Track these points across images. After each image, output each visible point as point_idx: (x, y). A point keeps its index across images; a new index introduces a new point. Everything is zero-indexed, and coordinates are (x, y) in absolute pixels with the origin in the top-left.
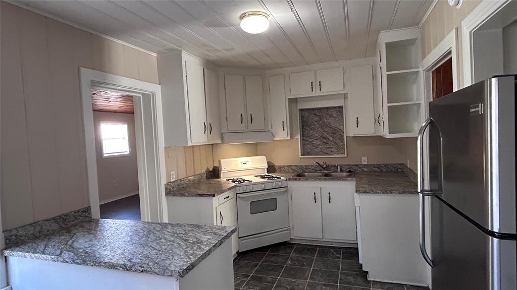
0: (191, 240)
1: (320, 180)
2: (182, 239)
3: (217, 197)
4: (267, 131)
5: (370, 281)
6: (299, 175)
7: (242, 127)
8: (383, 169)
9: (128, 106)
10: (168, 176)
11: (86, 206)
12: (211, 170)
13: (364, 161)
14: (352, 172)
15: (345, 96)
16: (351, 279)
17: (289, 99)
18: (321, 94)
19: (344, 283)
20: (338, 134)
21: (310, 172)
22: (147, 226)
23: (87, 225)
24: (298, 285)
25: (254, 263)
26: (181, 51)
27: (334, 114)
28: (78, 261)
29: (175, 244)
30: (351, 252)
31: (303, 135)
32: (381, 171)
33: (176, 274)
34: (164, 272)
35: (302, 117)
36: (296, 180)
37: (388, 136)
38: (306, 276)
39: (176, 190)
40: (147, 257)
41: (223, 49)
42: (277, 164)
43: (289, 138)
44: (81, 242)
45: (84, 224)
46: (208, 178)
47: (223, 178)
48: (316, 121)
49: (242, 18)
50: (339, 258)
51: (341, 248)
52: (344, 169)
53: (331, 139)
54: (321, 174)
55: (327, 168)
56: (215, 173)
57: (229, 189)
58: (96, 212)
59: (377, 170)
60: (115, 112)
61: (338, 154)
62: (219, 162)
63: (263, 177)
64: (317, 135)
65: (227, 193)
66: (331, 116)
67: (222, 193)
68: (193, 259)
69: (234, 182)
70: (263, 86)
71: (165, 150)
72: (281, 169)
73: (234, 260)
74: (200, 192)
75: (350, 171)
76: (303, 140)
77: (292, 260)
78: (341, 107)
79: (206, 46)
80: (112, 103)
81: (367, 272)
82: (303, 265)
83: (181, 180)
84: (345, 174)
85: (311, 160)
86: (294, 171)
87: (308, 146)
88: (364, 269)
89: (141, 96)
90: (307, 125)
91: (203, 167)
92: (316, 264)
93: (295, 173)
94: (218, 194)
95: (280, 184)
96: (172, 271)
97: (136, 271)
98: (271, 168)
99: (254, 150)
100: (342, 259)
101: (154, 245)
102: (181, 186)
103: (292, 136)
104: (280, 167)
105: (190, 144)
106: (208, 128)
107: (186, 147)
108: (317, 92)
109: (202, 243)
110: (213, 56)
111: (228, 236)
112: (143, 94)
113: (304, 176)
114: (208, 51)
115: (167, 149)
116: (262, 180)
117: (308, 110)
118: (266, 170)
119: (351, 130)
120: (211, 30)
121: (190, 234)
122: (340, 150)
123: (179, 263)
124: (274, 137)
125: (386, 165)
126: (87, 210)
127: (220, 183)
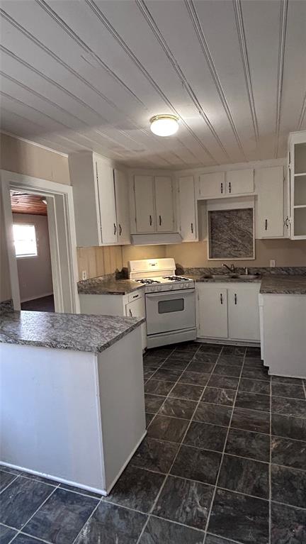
0: (106, 326)
1: (227, 281)
2: (97, 325)
3: (126, 295)
4: (175, 233)
5: (270, 376)
6: (207, 277)
7: (151, 229)
8: (291, 272)
9: (36, 207)
10: (80, 275)
11: (9, 299)
12: (120, 271)
13: (272, 264)
14: (259, 275)
15: (255, 198)
16: (252, 373)
17: (198, 201)
18: (231, 196)
19: (246, 377)
20: (247, 236)
21: (218, 274)
22: (65, 316)
23: (11, 315)
24: (203, 377)
25: (161, 359)
26: (92, 152)
27: (244, 215)
28: (11, 340)
29: (92, 330)
30: (255, 351)
31: (212, 238)
32: (289, 274)
33: (95, 350)
34: (85, 349)
35: (211, 220)
36: (203, 281)
37: (294, 238)
38: (210, 370)
39: (87, 288)
40: (68, 337)
41: (133, 150)
42: (185, 266)
43: (197, 240)
44: (9, 328)
45: (8, 314)
46: (117, 278)
47: (132, 279)
48: (225, 224)
49: (152, 120)
50: (242, 356)
51: (245, 347)
52: (251, 272)
53: (240, 241)
54: (228, 276)
55: (235, 270)
56: (124, 274)
57: (138, 288)
58: (17, 306)
59: (285, 273)
60: (23, 213)
61: (247, 257)
62: (129, 264)
63: (172, 279)
64: (226, 237)
65: (136, 292)
66: (240, 218)
67: (131, 292)
68: (109, 340)
69: (143, 282)
70: (172, 187)
71: (77, 250)
72: (190, 272)
73: (143, 355)
74: (111, 291)
75: (257, 274)
76: (212, 243)
77: (197, 356)
78: (251, 210)
79: (116, 147)
80: (20, 204)
81: (268, 368)
82: (208, 361)
83: (92, 280)
84: (251, 277)
85: (218, 263)
86: (202, 273)
87: (217, 249)
88: (265, 365)
89: (53, 197)
90: (217, 228)
91: (112, 268)
92: (220, 359)
93: (204, 275)
94: (128, 293)
95: (187, 285)
96: (91, 347)
97: (60, 348)
98: (179, 271)
99: (163, 252)
100: (246, 356)
101: (74, 330)
102: (92, 286)
103: (200, 239)
104: (188, 270)
105: (100, 245)
106: (118, 230)
107: (97, 248)
108: (226, 195)
109: (115, 328)
110: (123, 157)
111: (138, 325)
112: (55, 195)
113: (212, 278)
114: (118, 152)
115: (78, 248)
116: (170, 281)
117: (218, 212)
118: (174, 272)
119: (260, 233)
120: (122, 132)
121: (104, 322)
122: (249, 253)
123: (97, 341)
124: (182, 239)
125: (294, 268)
126: (10, 302)
127: (129, 283)
